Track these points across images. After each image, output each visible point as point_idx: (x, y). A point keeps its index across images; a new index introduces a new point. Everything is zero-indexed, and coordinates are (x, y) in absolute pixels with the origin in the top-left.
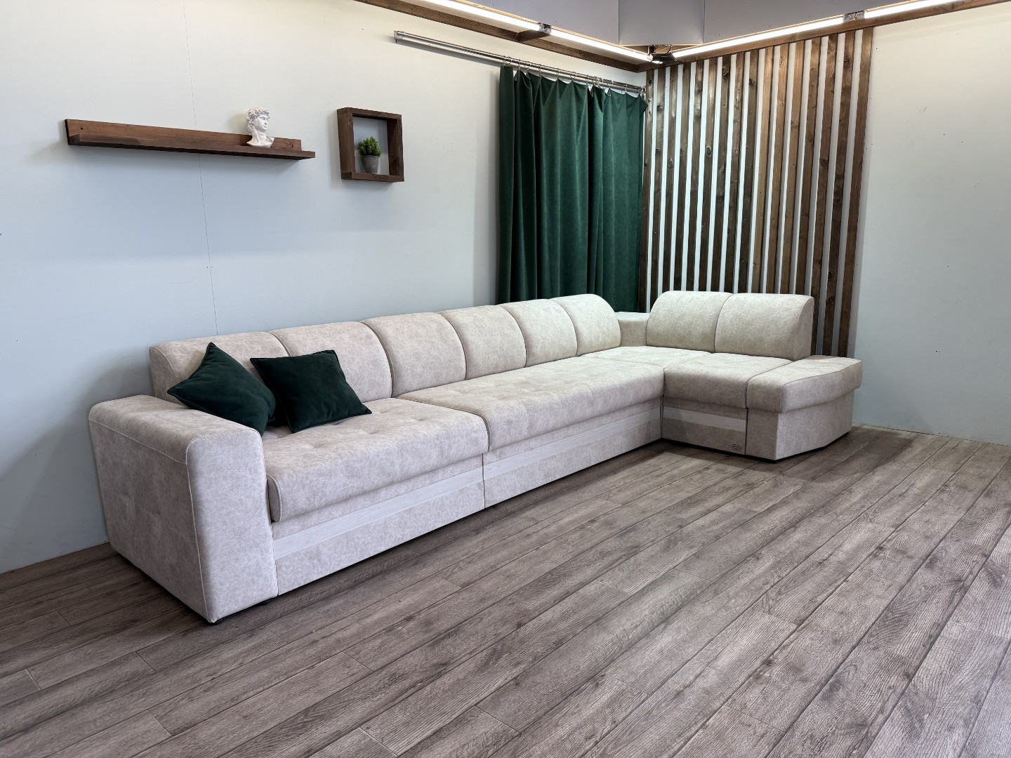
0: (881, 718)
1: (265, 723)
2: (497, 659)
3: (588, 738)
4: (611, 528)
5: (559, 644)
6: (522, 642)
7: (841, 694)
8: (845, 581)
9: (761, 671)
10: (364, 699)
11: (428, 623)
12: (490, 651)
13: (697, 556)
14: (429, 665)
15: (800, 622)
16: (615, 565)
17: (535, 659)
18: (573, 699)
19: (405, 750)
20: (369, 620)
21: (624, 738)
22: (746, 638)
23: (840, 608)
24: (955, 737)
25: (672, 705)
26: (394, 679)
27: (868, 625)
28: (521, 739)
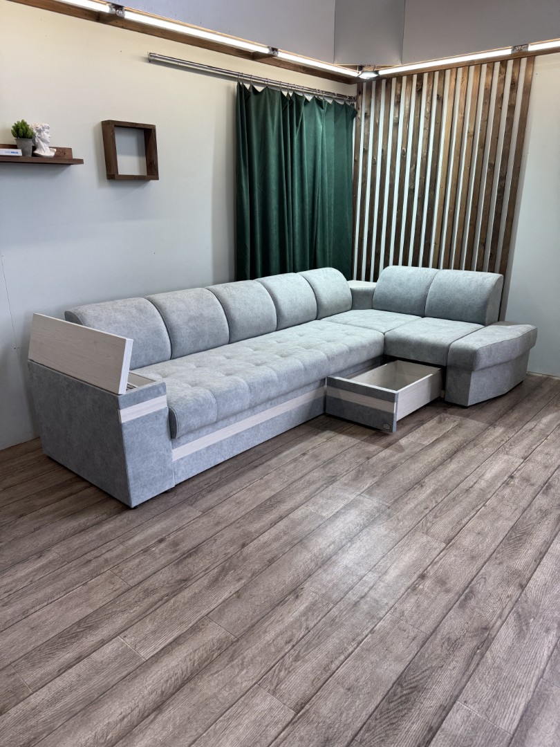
0: (499, 623)
1: (47, 633)
2: (225, 576)
3: (287, 643)
4: (317, 461)
5: (271, 561)
6: (245, 560)
7: (473, 602)
8: (484, 505)
9: (417, 584)
10: (123, 611)
11: (175, 544)
12: (220, 568)
13: (378, 484)
14: (173, 581)
15: (449, 541)
16: (318, 492)
17: (253, 575)
18: (279, 608)
19: (151, 655)
20: (131, 542)
21: (314, 642)
22: (408, 555)
23: (479, 528)
24: (550, 638)
25: (351, 613)
26: (148, 593)
27: (497, 543)
28: (239, 643)
